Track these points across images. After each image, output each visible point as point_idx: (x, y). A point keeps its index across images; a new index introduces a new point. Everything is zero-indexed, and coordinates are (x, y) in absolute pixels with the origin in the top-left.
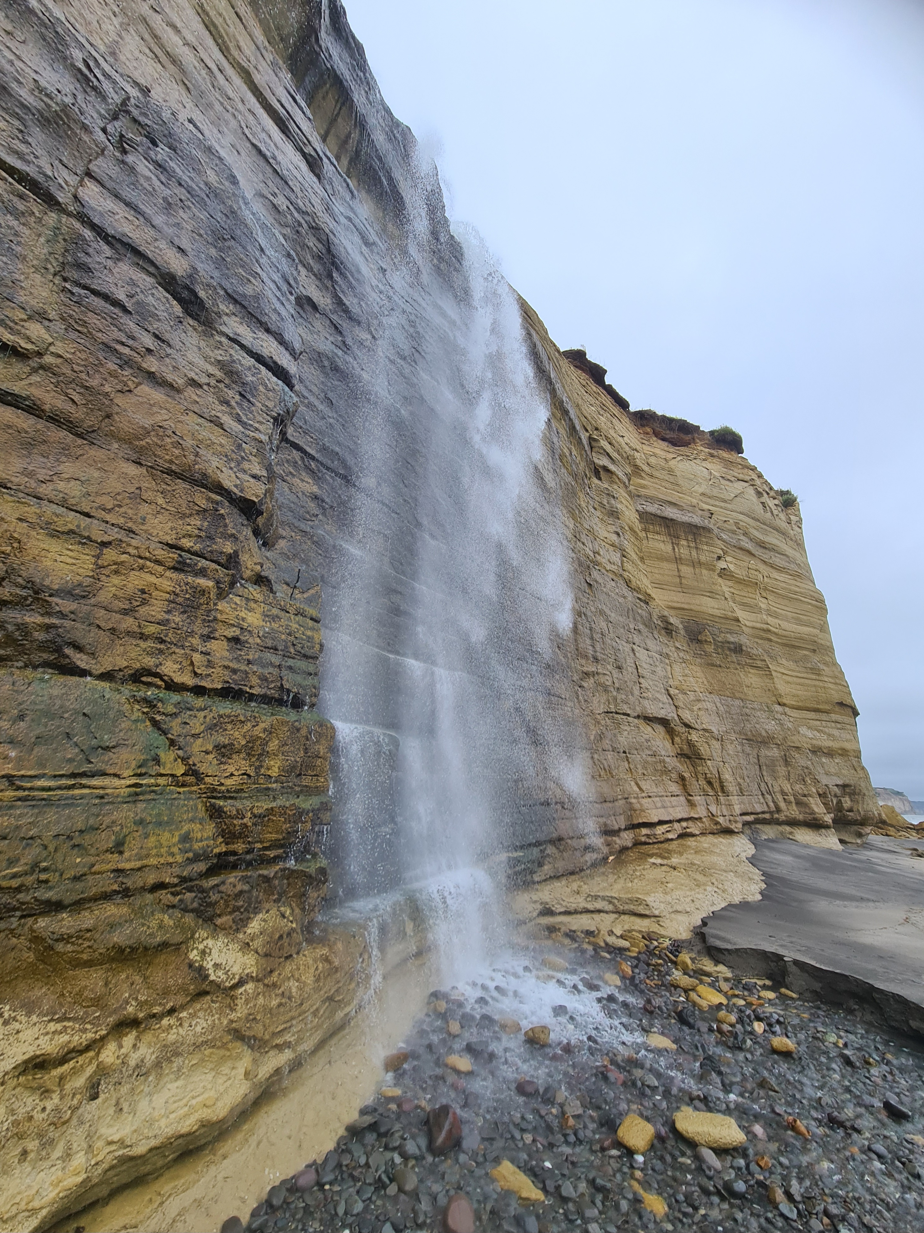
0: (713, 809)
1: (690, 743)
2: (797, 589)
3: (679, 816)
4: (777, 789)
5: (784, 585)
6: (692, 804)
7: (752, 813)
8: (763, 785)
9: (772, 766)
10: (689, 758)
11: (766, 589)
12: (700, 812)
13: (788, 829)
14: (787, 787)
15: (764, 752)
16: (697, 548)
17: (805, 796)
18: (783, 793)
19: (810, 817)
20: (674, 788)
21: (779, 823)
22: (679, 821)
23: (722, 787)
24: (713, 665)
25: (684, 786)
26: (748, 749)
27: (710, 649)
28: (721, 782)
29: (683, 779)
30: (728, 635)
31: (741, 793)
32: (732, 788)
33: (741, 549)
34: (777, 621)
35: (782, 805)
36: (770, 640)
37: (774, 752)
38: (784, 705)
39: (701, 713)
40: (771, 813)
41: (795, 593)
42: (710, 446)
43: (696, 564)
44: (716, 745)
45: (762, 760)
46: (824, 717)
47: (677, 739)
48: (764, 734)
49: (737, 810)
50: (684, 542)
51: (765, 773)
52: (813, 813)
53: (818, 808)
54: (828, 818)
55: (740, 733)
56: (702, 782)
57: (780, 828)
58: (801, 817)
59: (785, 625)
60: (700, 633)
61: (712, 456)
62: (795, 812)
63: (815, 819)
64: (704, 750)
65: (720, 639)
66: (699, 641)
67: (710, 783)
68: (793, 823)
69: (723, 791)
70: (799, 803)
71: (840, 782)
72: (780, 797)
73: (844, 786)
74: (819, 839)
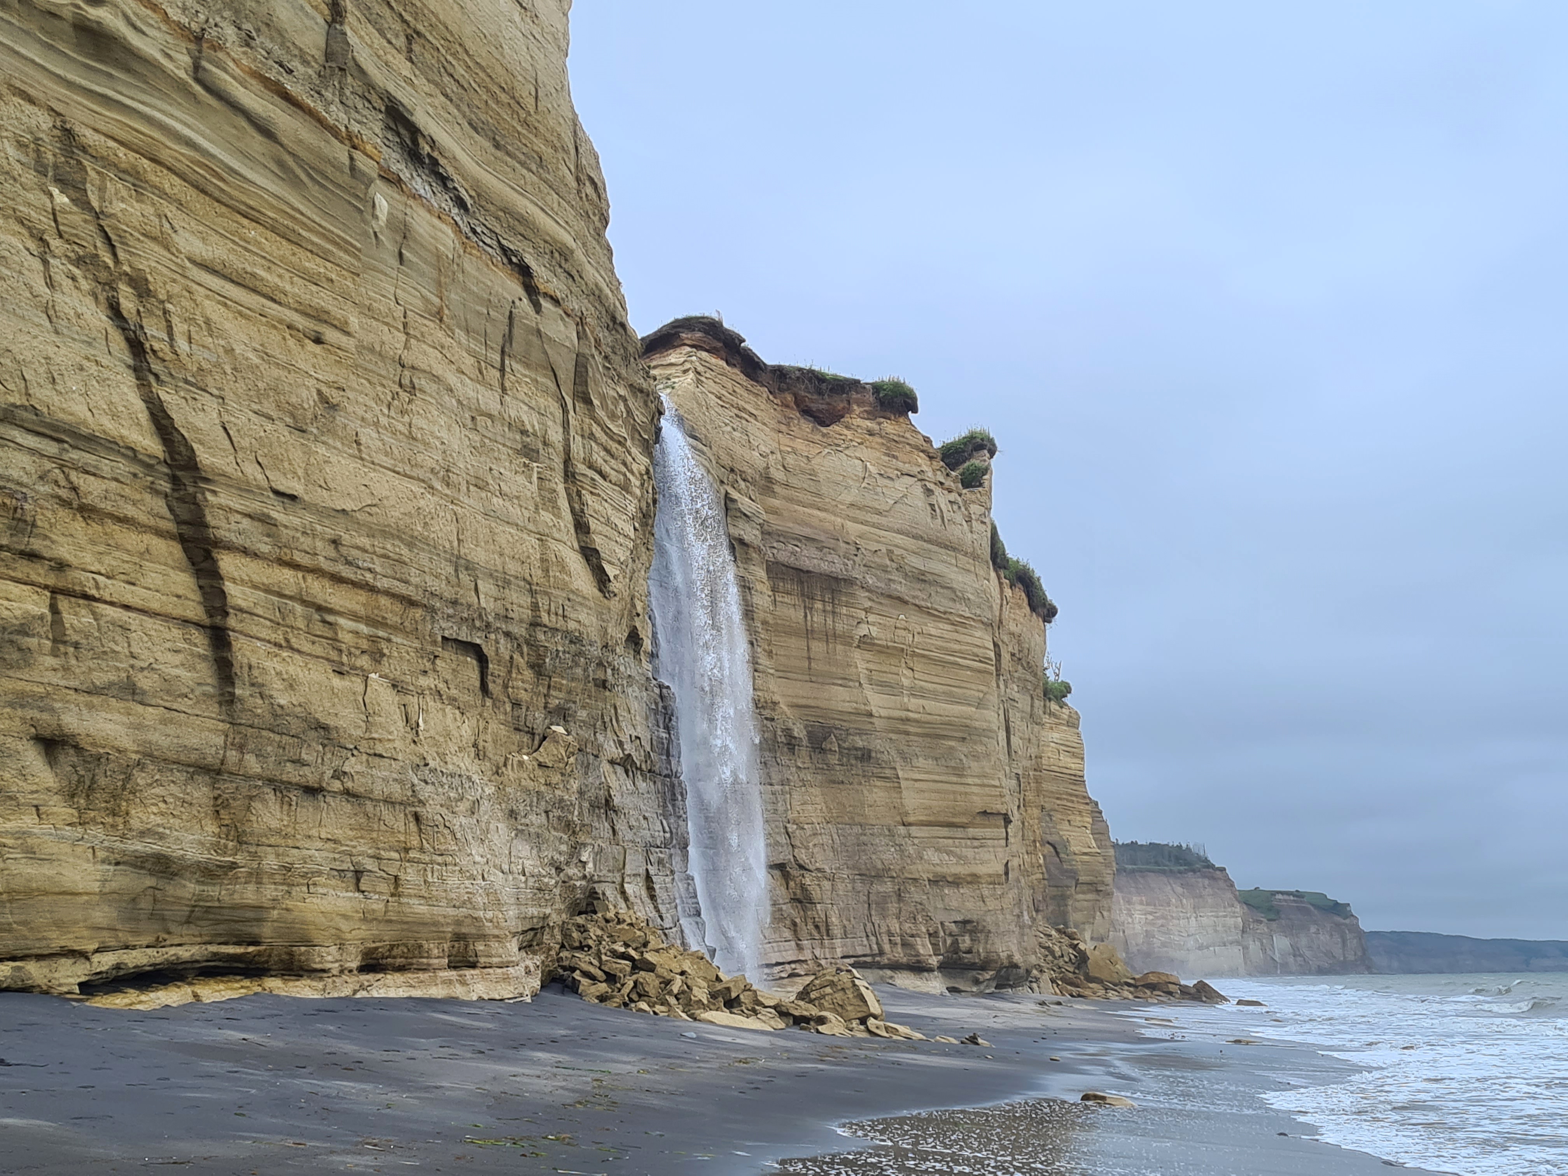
0: (817, 952)
1: (803, 887)
2: (957, 647)
3: (790, 959)
4: (884, 929)
5: (940, 643)
6: (800, 948)
7: (853, 956)
8: (869, 925)
9: (882, 903)
10: (800, 902)
11: (914, 654)
12: (807, 955)
13: (889, 973)
14: (895, 927)
15: (878, 887)
16: (834, 612)
17: (912, 936)
18: (890, 934)
19: (914, 959)
20: (787, 934)
21: (882, 967)
22: (789, 963)
23: (828, 930)
24: (834, 782)
25: (795, 931)
26: (859, 886)
27: (833, 759)
28: (827, 926)
29: (795, 924)
30: (857, 738)
31: (845, 935)
32: (837, 931)
33: (890, 597)
34: (922, 702)
35: (887, 947)
36: (907, 733)
37: (888, 887)
38: (910, 824)
39: (816, 850)
40: (873, 955)
41: (952, 653)
42: (871, 415)
43: (831, 636)
44: (827, 885)
45: (873, 897)
46: (959, 832)
47: (792, 884)
48: (880, 866)
49: (839, 952)
50: (819, 605)
51: (873, 913)
52: (918, 955)
53: (924, 948)
54: (934, 961)
55: (854, 867)
56: (811, 926)
57: (881, 972)
58: (905, 960)
59: (930, 705)
60: (825, 739)
61: (871, 433)
62: (899, 955)
63: (919, 962)
64: (816, 894)
65: (846, 745)
66: (823, 751)
67: (817, 927)
68: (896, 967)
69: (828, 935)
70: (904, 944)
71: (959, 919)
72: (885, 938)
73: (965, 922)
74: (919, 983)
